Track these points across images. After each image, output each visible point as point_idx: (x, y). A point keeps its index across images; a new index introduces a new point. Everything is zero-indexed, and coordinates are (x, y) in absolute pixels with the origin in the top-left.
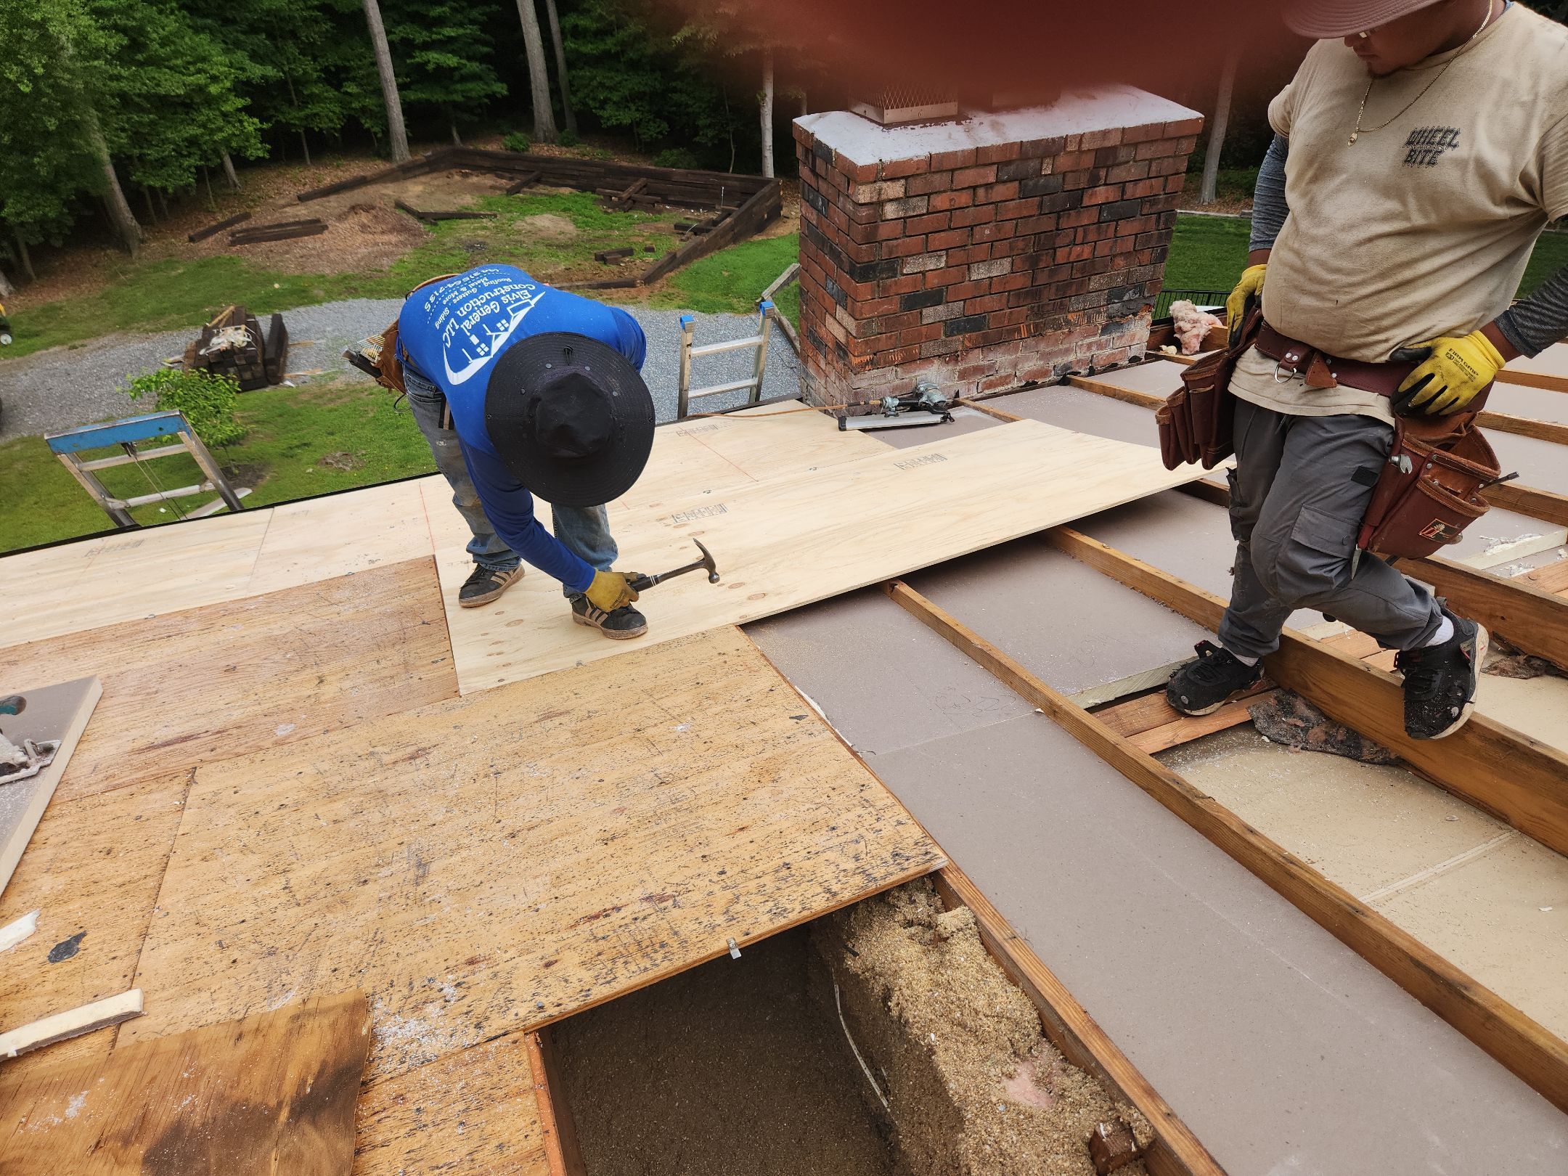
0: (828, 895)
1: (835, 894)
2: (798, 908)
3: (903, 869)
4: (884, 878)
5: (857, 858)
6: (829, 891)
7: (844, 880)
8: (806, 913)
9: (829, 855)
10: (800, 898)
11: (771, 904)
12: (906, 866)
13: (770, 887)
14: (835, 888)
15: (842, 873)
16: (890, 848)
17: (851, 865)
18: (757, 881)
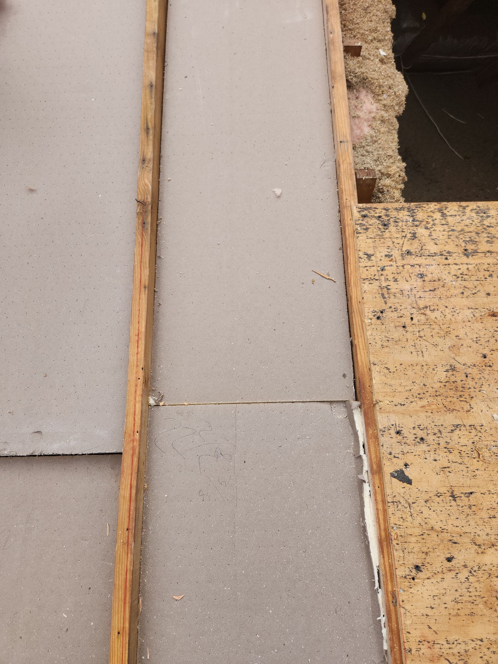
0: (445, 212)
1: (440, 210)
2: (468, 210)
3: (387, 210)
4: (402, 209)
5: (414, 236)
6: (444, 215)
7: (430, 220)
8: (464, 204)
9: (433, 248)
10: (464, 218)
11: (486, 222)
12: (384, 211)
13: (484, 237)
14: (438, 215)
15: (429, 226)
16: (387, 234)
17: (421, 231)
18: (491, 249)
